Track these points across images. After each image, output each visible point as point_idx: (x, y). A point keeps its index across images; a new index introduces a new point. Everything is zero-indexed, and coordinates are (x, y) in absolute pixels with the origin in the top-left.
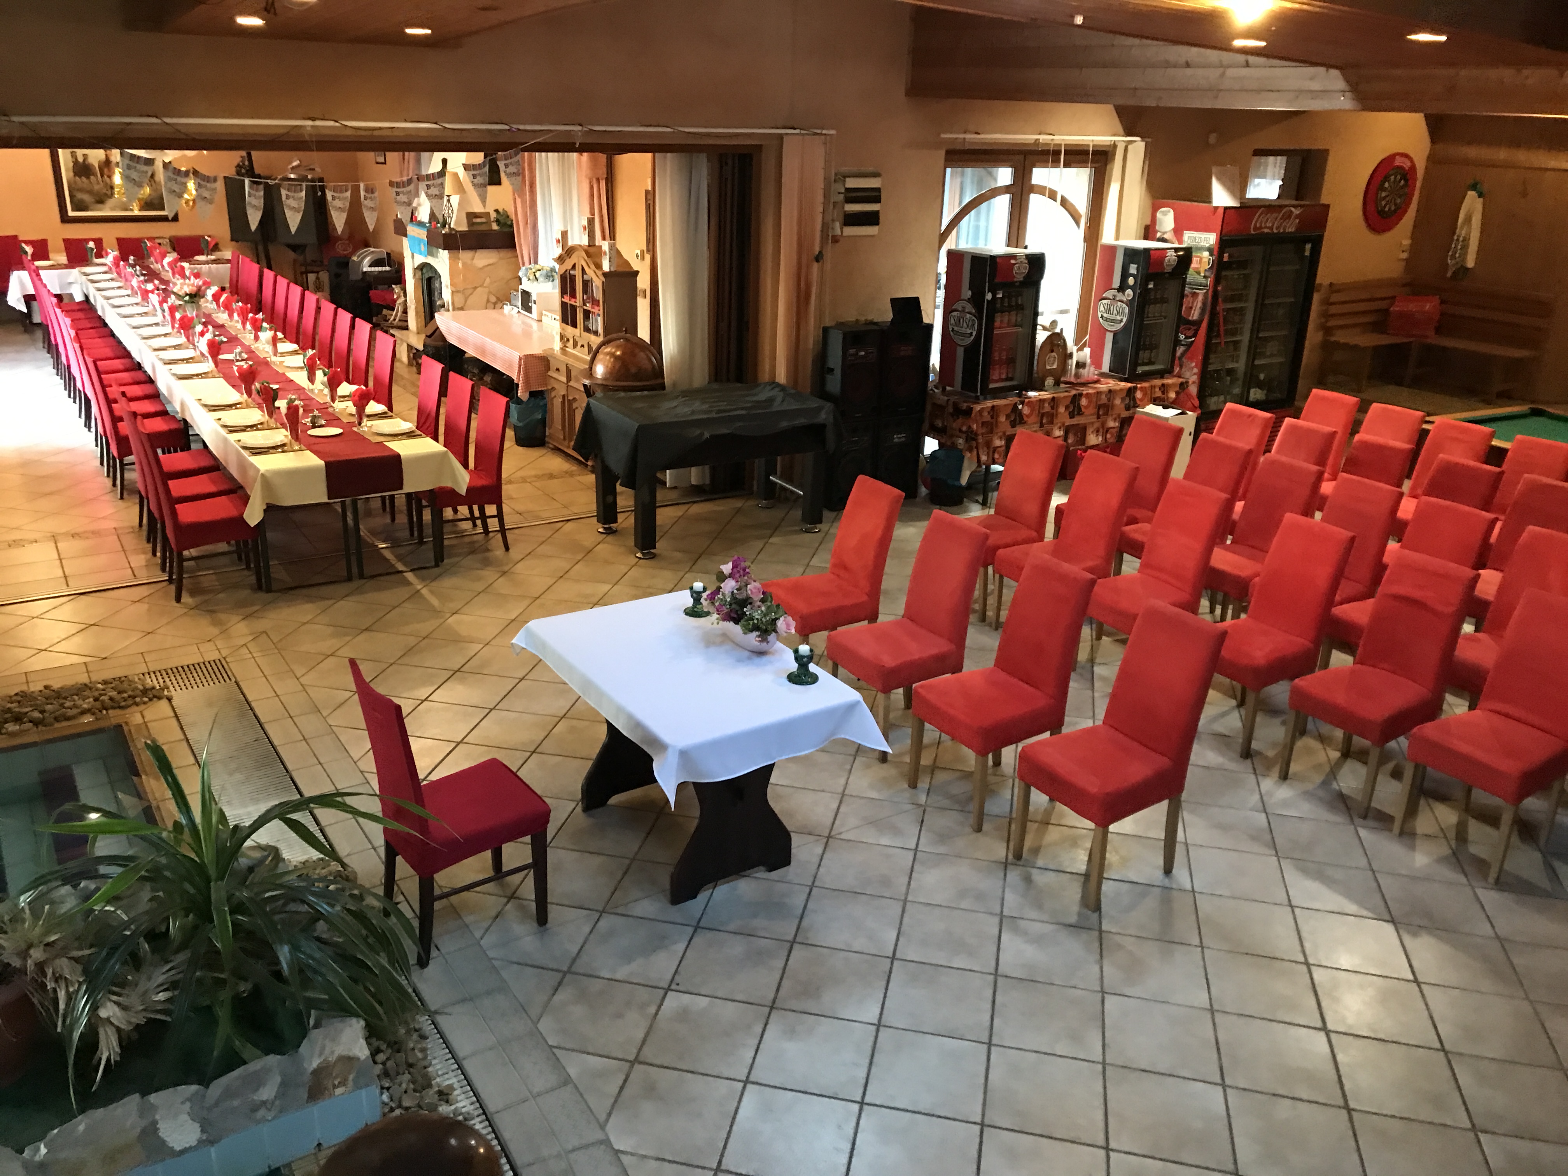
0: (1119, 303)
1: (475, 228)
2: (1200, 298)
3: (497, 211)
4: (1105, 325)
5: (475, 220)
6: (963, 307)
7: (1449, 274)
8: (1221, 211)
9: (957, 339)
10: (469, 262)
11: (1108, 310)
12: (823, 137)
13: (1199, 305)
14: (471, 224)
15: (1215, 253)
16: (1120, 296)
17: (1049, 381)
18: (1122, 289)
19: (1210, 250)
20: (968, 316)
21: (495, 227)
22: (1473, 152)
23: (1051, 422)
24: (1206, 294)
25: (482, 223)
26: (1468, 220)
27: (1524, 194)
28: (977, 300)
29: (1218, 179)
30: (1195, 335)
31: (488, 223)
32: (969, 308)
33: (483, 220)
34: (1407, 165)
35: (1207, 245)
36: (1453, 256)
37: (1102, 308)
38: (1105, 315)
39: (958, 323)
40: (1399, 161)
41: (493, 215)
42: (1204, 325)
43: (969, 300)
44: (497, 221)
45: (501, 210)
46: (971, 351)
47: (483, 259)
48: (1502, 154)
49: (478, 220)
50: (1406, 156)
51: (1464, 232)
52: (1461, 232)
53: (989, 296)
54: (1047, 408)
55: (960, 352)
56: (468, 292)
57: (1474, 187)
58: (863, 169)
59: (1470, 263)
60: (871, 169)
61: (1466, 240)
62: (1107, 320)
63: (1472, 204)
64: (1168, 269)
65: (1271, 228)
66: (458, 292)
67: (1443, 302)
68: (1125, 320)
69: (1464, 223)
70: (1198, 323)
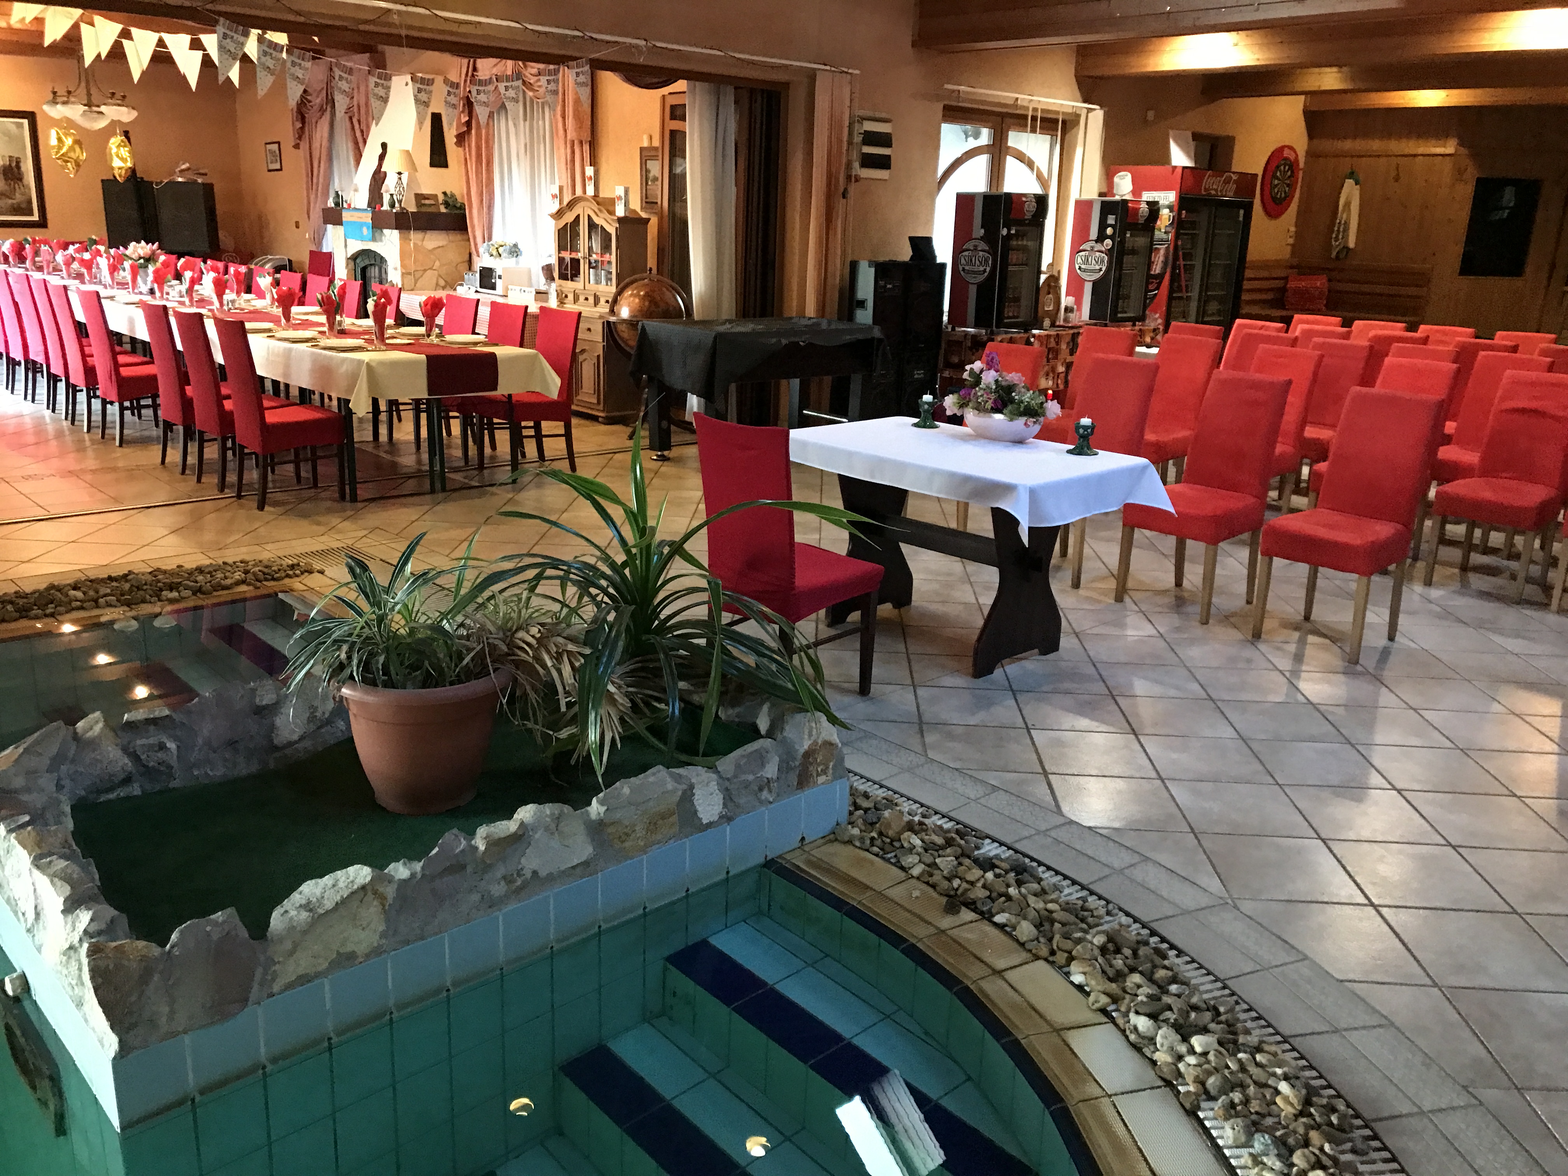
0: (1098, 254)
1: (424, 209)
2: (1162, 252)
3: (445, 193)
4: (1084, 276)
5: (423, 202)
6: (976, 246)
7: (1334, 254)
8: (1180, 171)
9: (969, 278)
10: (420, 243)
11: (1086, 261)
12: (849, 77)
13: (1162, 259)
14: (419, 205)
15: (1176, 208)
16: (1098, 247)
17: (1047, 323)
18: (1101, 238)
19: (1171, 208)
20: (981, 253)
21: (443, 210)
22: (1348, 145)
23: (1056, 358)
24: (1167, 249)
25: (431, 205)
26: (1348, 204)
27: (1397, 179)
28: (990, 237)
29: (1176, 142)
30: (1157, 288)
31: (436, 205)
32: (982, 245)
33: (432, 202)
34: (1292, 157)
35: (1167, 203)
36: (1337, 239)
37: (1079, 260)
38: (1083, 266)
39: (970, 262)
40: (1286, 153)
41: (441, 198)
42: (1167, 277)
43: (982, 238)
44: (446, 204)
45: (448, 193)
46: (984, 289)
47: (433, 240)
48: (1376, 145)
49: (427, 202)
50: (1291, 148)
51: (1345, 216)
52: (1342, 216)
53: (1004, 232)
54: (1053, 344)
55: (973, 291)
56: (418, 275)
57: (1352, 175)
58: (878, 115)
59: (1352, 244)
60: (883, 115)
61: (1347, 224)
62: (1085, 271)
63: (1350, 192)
64: (1141, 221)
65: (1216, 190)
66: (410, 274)
67: (1330, 280)
68: (1104, 269)
69: (1343, 211)
70: (1161, 276)
